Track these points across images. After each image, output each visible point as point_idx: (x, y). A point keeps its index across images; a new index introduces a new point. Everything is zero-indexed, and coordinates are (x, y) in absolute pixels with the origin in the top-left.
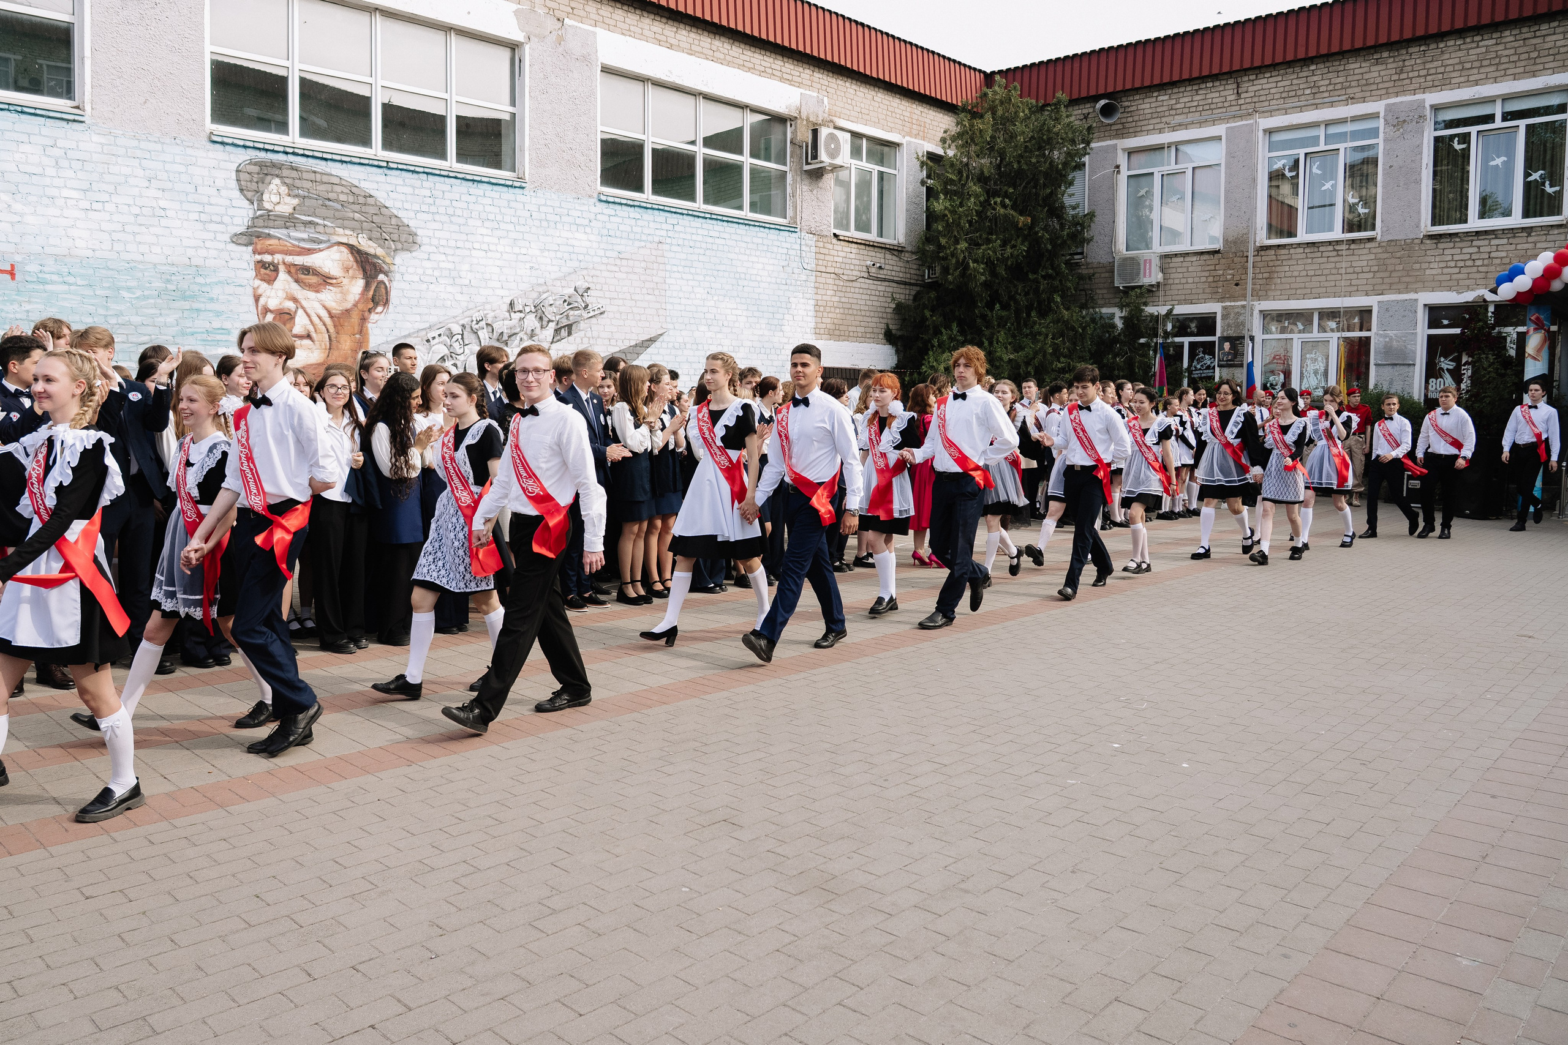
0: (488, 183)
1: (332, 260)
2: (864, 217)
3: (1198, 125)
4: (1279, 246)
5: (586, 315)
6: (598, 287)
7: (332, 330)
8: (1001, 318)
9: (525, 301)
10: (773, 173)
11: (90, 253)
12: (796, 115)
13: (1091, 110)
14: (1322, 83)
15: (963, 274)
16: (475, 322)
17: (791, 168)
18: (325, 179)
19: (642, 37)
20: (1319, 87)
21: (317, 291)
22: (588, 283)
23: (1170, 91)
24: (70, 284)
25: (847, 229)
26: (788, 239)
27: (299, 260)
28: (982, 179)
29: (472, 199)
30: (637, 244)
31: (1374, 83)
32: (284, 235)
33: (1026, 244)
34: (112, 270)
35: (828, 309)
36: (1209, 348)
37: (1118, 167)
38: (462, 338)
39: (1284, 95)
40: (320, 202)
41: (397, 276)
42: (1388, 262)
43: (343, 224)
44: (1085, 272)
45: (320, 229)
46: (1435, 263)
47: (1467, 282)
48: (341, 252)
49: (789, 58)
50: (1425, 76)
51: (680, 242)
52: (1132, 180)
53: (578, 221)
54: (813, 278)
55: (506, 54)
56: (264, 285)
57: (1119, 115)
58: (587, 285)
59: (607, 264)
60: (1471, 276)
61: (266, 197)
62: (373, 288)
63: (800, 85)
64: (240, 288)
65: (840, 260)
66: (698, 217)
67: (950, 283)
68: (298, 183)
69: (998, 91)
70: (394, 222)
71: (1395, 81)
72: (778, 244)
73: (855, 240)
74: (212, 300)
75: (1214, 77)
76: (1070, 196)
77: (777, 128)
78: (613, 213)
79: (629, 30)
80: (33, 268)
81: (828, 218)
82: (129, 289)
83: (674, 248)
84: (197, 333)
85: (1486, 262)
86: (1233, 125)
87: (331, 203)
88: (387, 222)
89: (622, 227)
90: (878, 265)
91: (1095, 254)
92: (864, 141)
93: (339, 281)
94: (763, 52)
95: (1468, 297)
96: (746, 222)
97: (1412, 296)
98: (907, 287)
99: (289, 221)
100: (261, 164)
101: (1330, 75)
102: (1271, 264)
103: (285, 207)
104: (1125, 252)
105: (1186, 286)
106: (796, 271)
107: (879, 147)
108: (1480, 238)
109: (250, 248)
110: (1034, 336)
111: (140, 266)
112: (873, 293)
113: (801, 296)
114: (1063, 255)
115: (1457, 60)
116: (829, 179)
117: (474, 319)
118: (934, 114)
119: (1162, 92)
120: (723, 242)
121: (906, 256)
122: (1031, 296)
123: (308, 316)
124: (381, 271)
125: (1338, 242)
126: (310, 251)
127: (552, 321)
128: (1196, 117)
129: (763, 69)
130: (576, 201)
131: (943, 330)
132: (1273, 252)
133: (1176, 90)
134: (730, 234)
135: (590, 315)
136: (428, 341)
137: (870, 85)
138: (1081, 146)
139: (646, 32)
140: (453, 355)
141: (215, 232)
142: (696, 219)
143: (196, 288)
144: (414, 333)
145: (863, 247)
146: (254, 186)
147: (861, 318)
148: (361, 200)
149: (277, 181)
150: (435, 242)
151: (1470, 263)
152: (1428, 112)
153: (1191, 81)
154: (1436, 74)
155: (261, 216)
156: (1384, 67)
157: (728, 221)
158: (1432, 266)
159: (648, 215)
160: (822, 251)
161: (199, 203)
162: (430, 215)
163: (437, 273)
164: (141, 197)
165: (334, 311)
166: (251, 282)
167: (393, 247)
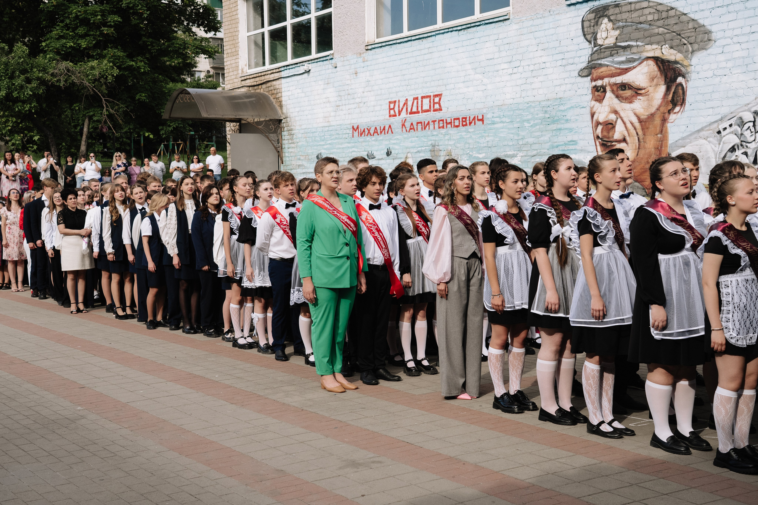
1: (642, 74)
7: (640, 133)
21: (631, 102)
27: (619, 80)
32: (610, 62)
38: (754, 126)
40: (634, 27)
41: (693, 76)
43: (650, 41)
45: (634, 50)
48: (649, 65)
56: (597, 104)
61: (599, 36)
62: (673, 90)
68: (619, 17)
70: (691, 25)
74: (567, 121)
82: (528, 121)
84: (559, 145)
87: (642, 25)
88: (685, 28)
93: (646, 90)
99: (615, 49)
103: (611, 39)
109: (589, 78)
111: (533, 105)
123: (624, 123)
124: (681, 74)
126: (626, 71)
136: (719, 132)
140: (744, 144)
141: (570, 71)
143: (559, 114)
144: (706, 127)
148: (664, 15)
149: (606, 21)
150: (729, 33)
155: (596, 51)
162: (725, 8)
163: (730, 64)
164: (534, 58)
165: (642, 117)
166: (589, 104)
167: (690, 49)
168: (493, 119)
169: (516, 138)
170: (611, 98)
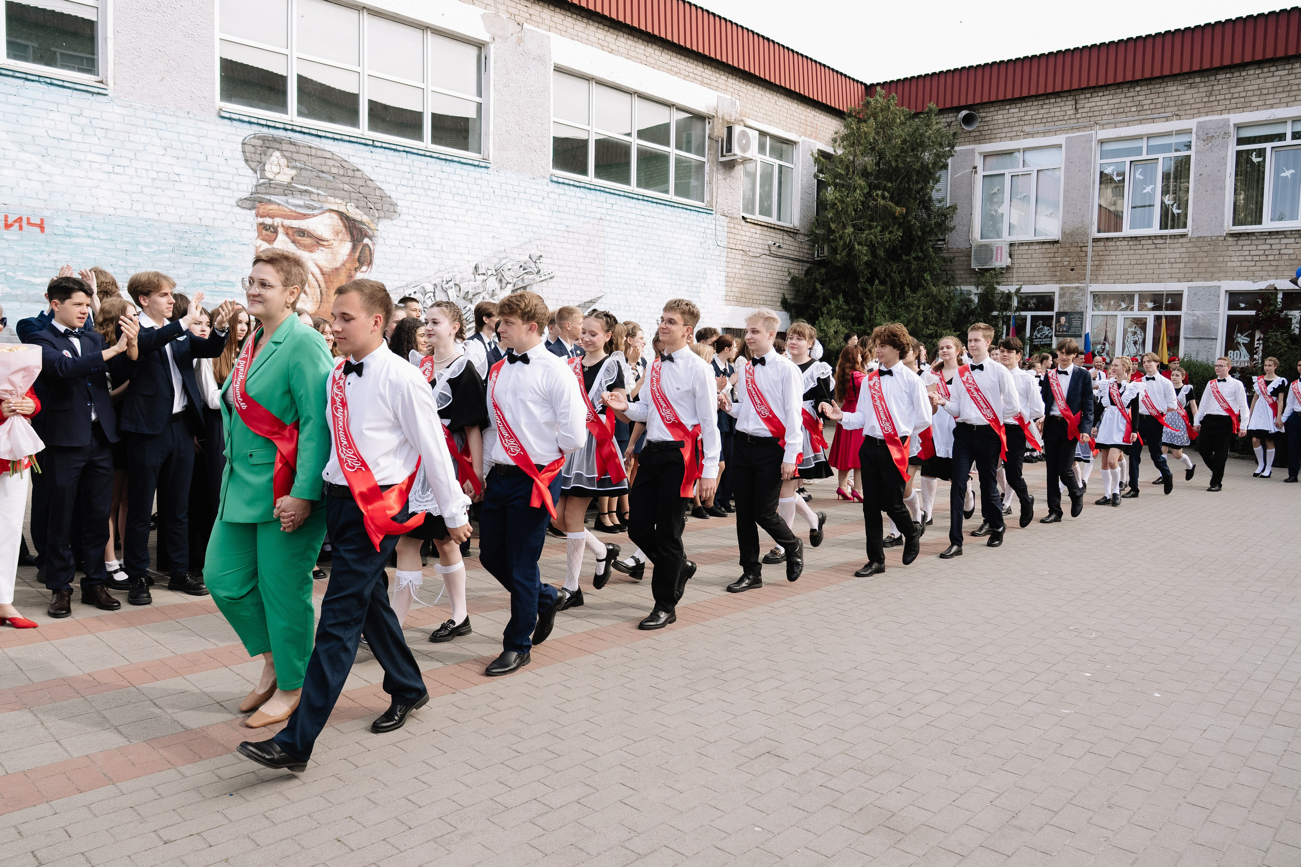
0: (458, 162)
1: (324, 225)
2: (766, 204)
3: (1043, 135)
4: (1107, 238)
5: (538, 279)
6: (549, 255)
7: (323, 285)
8: (878, 291)
9: (488, 265)
10: (694, 163)
11: (112, 211)
12: (714, 114)
13: (954, 119)
14: (1145, 102)
15: (849, 255)
16: (445, 282)
17: (708, 159)
18: (319, 153)
19: (588, 42)
20: (1142, 106)
21: (311, 251)
22: (541, 251)
23: (1019, 105)
24: (94, 238)
25: (753, 213)
26: (706, 220)
27: (295, 224)
28: (865, 174)
29: (445, 176)
30: (582, 219)
31: (1188, 104)
32: (283, 201)
33: (901, 230)
34: (132, 227)
35: (736, 280)
36: (1047, 321)
37: (975, 168)
38: (434, 296)
39: (1114, 111)
40: (315, 174)
41: (380, 241)
42: (1198, 254)
43: (334, 193)
44: (946, 255)
45: (314, 197)
46: (1235, 256)
47: (1261, 274)
48: (332, 218)
49: (708, 65)
50: (1230, 99)
51: (618, 219)
52: (986, 179)
53: (534, 198)
54: (725, 254)
55: (473, 52)
56: (266, 245)
57: (977, 124)
58: (539, 254)
59: (556, 236)
60: (1264, 268)
61: (267, 167)
62: (359, 250)
63: (717, 89)
64: (244, 246)
65: (747, 239)
66: (633, 198)
67: (838, 261)
68: (295, 156)
69: (878, 100)
70: (378, 192)
71: (1205, 102)
72: (697, 223)
73: (759, 223)
74: (219, 256)
75: (1057, 94)
76: (938, 191)
77: (698, 125)
78: (562, 192)
79: (578, 36)
80: (60, 222)
81: (738, 203)
82: (146, 244)
83: (612, 224)
84: (206, 284)
85: (1277, 257)
86: (1072, 135)
87: (324, 175)
88: (373, 194)
89: (569, 205)
90: (777, 244)
91: (955, 241)
92: (768, 138)
93: (330, 243)
94: (687, 59)
95: (1261, 285)
96: (672, 204)
97: (1216, 283)
98: (801, 263)
99: (288, 189)
100: (264, 139)
101: (1152, 96)
102: (1101, 253)
103: (284, 177)
104: (979, 240)
105: (1031, 270)
106: (712, 247)
107: (779, 145)
108: (1272, 237)
109: (254, 212)
110: (907, 308)
111: (157, 224)
112: (773, 267)
113: (715, 268)
114: (930, 241)
115: (1256, 87)
116: (739, 170)
117: (445, 280)
118: (824, 117)
119: (1013, 106)
120: (651, 220)
121: (800, 238)
122: (904, 274)
124: (366, 236)
125: (1156, 237)
126: (305, 216)
127: (510, 283)
128: (1041, 128)
129: (687, 74)
130: (532, 180)
131: (831, 301)
132: (1102, 244)
133: (1024, 104)
134: (659, 214)
135: (542, 279)
137: (774, 91)
138: (948, 149)
139: (591, 38)
141: (223, 196)
142: (631, 200)
143: (205, 245)
145: (765, 229)
146: (257, 157)
147: (762, 288)
148: (350, 173)
149: (277, 154)
150: (412, 211)
151: (1263, 258)
152: (1232, 130)
153: (1037, 97)
154: (1239, 97)
155: (264, 184)
156: (1196, 90)
157: (657, 203)
158: (1233, 259)
159: (592, 195)
160: (733, 231)
161: (209, 171)
162: (409, 188)
163: (414, 239)
164: (158, 163)
165: (325, 269)
166: (254, 241)
167: (377, 215)
168: (67, 229)
169: (122, 263)
170: (286, 242)
